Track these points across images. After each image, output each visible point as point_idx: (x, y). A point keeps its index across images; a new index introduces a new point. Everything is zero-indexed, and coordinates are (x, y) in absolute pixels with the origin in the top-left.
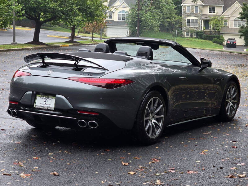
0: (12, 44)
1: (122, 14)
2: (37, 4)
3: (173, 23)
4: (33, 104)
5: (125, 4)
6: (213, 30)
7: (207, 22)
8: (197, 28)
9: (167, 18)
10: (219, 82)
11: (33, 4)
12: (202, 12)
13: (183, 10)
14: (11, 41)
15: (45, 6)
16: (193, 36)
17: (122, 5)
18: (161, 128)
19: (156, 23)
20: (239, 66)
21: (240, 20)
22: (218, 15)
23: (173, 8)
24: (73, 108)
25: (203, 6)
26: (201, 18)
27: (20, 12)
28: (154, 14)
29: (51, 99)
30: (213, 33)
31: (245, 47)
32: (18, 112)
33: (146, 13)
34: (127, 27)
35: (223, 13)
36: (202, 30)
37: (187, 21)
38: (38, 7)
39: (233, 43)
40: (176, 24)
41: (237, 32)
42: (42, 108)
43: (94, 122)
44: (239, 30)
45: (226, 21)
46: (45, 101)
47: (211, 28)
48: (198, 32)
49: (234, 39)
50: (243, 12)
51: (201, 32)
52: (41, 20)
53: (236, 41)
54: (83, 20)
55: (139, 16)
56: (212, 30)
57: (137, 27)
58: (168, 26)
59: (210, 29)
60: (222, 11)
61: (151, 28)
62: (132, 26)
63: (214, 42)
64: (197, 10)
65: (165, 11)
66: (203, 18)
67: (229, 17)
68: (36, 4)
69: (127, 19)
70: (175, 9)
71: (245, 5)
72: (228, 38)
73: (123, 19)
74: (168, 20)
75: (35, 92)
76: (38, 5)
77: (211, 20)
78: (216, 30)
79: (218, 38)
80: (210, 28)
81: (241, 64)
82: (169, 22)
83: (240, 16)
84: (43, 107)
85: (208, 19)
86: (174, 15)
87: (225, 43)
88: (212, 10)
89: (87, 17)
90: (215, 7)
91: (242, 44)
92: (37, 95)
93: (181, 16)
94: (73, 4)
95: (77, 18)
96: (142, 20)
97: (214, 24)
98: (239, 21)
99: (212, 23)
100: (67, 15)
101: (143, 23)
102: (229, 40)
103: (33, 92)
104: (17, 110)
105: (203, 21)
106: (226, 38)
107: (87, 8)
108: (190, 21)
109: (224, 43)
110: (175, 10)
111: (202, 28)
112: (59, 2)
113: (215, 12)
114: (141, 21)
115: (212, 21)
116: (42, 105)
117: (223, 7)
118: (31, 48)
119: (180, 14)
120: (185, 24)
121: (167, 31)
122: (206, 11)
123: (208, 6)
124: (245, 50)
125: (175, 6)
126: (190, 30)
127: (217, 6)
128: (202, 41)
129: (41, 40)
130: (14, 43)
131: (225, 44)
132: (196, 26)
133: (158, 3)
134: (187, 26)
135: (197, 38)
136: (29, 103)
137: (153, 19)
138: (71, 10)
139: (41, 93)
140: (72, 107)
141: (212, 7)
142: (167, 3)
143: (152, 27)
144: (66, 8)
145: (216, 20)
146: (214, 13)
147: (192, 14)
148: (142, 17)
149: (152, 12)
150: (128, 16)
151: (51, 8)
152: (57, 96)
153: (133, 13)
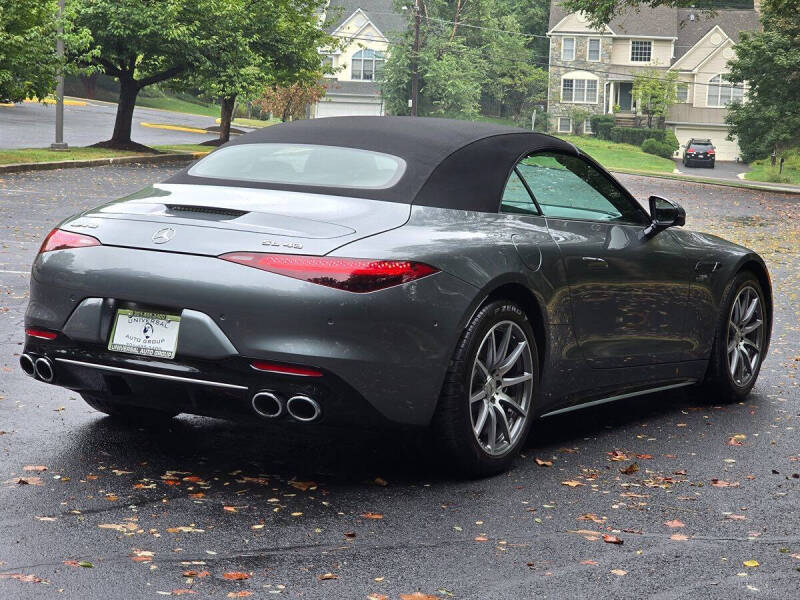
0: (53, 148)
1: (365, 61)
2: (129, 29)
3: (521, 90)
4: (104, 338)
5: (374, 31)
6: (643, 113)
7: (625, 89)
8: (593, 106)
9: (503, 75)
10: (706, 276)
11: (117, 27)
12: (610, 58)
13: (553, 49)
14: (51, 139)
15: (154, 34)
16: (581, 129)
17: (365, 33)
18: (523, 416)
19: (472, 89)
20: (745, 221)
21: (727, 82)
22: (659, 68)
23: (522, 43)
24: (237, 353)
25: (614, 39)
26: (607, 76)
27: (87, 52)
28: (465, 61)
29: (165, 322)
30: (643, 122)
31: (740, 167)
32: (55, 364)
33: (439, 59)
34: (379, 101)
35: (673, 61)
36: (611, 111)
37: (565, 86)
38: (133, 37)
39: (705, 154)
40: (530, 95)
41: (721, 122)
42: (136, 351)
43: (307, 399)
44: (727, 113)
45: (683, 87)
46: (145, 331)
47: (639, 107)
48: (599, 120)
49: (708, 143)
50: (737, 58)
51: (607, 120)
52: (136, 74)
53: (713, 148)
54: (260, 79)
55: (416, 66)
56: (640, 114)
57: (410, 101)
58: (504, 98)
59: (633, 109)
60: (672, 56)
61: (456, 106)
62: (395, 98)
63: (645, 151)
64: (594, 52)
65: (496, 51)
66: (613, 77)
67: (694, 75)
68: (126, 28)
69: (380, 75)
70: (528, 46)
71: (745, 38)
72: (689, 139)
73: (366, 77)
74: (507, 81)
75: (111, 301)
76: (133, 31)
77: (639, 82)
78: (653, 113)
79: (660, 137)
80: (635, 106)
81: (750, 215)
82: (509, 86)
83: (728, 71)
84: (139, 349)
85: (629, 79)
86: (525, 66)
87: (680, 154)
88: (641, 51)
89: (278, 68)
90: (650, 43)
91: (732, 158)
92: (120, 311)
93: (546, 68)
94: (236, 30)
95: (243, 71)
96: (428, 79)
97: (646, 95)
98: (723, 86)
99: (641, 93)
100: (216, 60)
101: (431, 89)
102: (693, 146)
103: (105, 299)
104: (52, 356)
105: (612, 86)
106: (683, 139)
107: (277, 41)
108: (572, 86)
109: (677, 154)
110: (527, 51)
111: (610, 106)
112: (197, 22)
113: (649, 60)
114: (423, 83)
115: (641, 87)
116: (137, 344)
117: (676, 43)
118: (111, 159)
119: (543, 62)
120: (559, 93)
121: (502, 116)
122: (624, 55)
123: (628, 39)
124: (741, 176)
125: (528, 37)
126: (574, 111)
127: (656, 40)
128: (609, 147)
129: (135, 137)
130: (60, 146)
131: (681, 156)
132: (591, 100)
133: (474, 29)
134: (564, 99)
135: (595, 136)
136: (93, 337)
137: (460, 78)
138: (233, 47)
139: (132, 304)
140: (233, 350)
141: (642, 43)
142: (503, 29)
143: (457, 101)
144: (218, 42)
145: (652, 83)
146: (647, 62)
147: (581, 65)
148: (426, 71)
149: (458, 55)
150: (382, 65)
151: (173, 41)
152: (187, 313)
153: (399, 57)
